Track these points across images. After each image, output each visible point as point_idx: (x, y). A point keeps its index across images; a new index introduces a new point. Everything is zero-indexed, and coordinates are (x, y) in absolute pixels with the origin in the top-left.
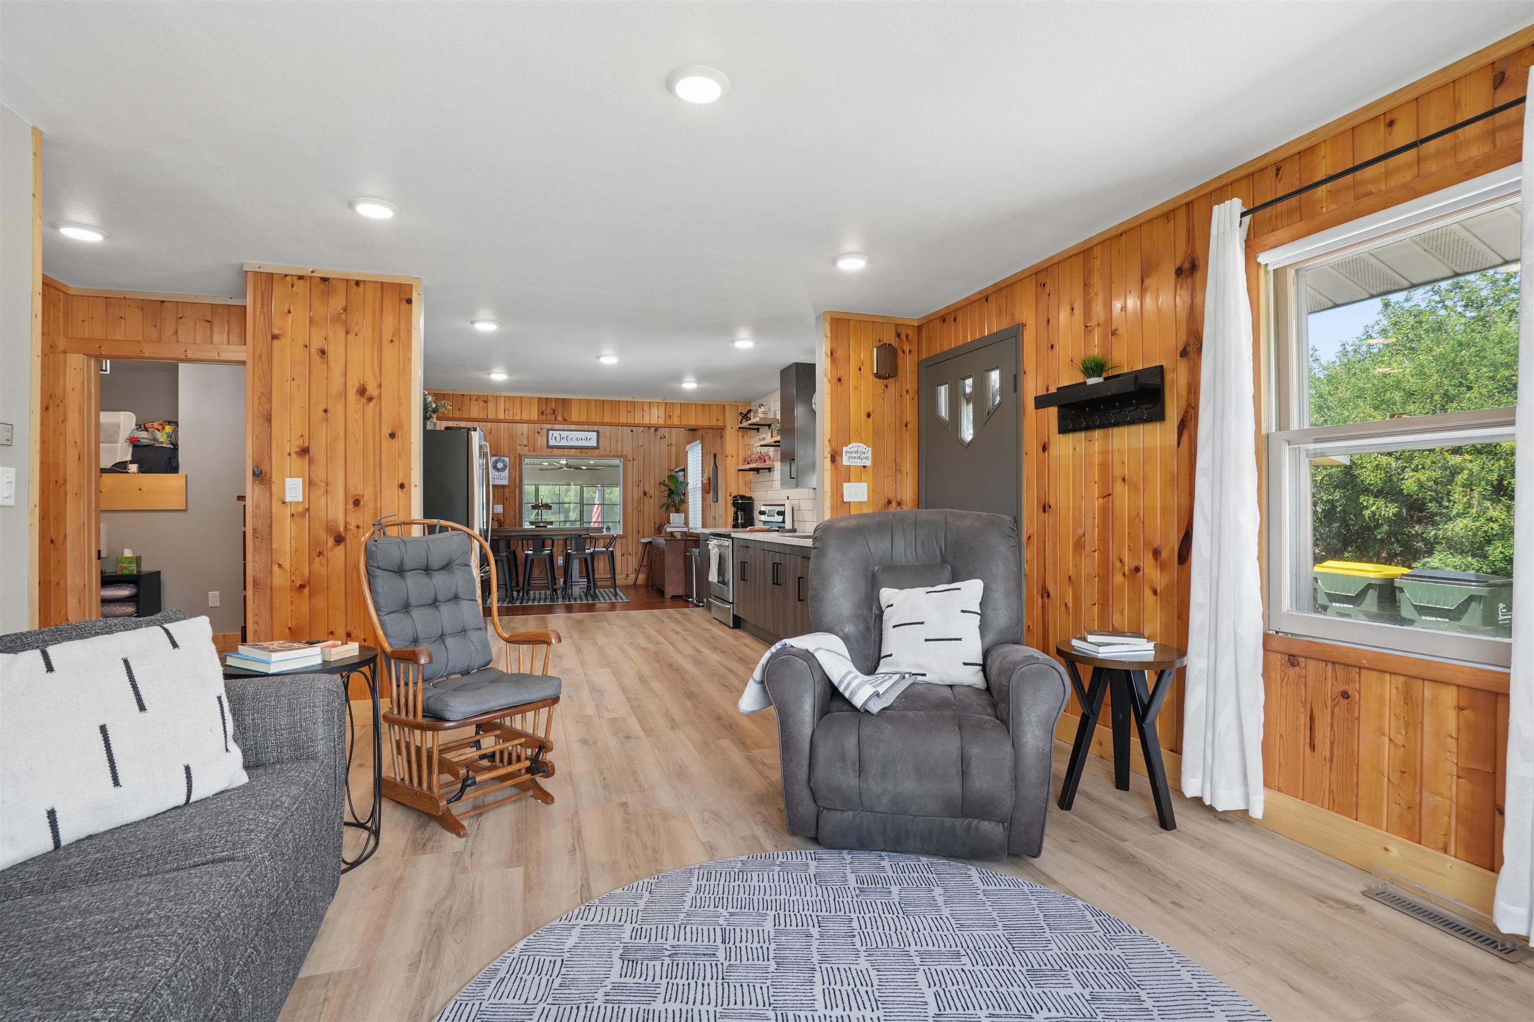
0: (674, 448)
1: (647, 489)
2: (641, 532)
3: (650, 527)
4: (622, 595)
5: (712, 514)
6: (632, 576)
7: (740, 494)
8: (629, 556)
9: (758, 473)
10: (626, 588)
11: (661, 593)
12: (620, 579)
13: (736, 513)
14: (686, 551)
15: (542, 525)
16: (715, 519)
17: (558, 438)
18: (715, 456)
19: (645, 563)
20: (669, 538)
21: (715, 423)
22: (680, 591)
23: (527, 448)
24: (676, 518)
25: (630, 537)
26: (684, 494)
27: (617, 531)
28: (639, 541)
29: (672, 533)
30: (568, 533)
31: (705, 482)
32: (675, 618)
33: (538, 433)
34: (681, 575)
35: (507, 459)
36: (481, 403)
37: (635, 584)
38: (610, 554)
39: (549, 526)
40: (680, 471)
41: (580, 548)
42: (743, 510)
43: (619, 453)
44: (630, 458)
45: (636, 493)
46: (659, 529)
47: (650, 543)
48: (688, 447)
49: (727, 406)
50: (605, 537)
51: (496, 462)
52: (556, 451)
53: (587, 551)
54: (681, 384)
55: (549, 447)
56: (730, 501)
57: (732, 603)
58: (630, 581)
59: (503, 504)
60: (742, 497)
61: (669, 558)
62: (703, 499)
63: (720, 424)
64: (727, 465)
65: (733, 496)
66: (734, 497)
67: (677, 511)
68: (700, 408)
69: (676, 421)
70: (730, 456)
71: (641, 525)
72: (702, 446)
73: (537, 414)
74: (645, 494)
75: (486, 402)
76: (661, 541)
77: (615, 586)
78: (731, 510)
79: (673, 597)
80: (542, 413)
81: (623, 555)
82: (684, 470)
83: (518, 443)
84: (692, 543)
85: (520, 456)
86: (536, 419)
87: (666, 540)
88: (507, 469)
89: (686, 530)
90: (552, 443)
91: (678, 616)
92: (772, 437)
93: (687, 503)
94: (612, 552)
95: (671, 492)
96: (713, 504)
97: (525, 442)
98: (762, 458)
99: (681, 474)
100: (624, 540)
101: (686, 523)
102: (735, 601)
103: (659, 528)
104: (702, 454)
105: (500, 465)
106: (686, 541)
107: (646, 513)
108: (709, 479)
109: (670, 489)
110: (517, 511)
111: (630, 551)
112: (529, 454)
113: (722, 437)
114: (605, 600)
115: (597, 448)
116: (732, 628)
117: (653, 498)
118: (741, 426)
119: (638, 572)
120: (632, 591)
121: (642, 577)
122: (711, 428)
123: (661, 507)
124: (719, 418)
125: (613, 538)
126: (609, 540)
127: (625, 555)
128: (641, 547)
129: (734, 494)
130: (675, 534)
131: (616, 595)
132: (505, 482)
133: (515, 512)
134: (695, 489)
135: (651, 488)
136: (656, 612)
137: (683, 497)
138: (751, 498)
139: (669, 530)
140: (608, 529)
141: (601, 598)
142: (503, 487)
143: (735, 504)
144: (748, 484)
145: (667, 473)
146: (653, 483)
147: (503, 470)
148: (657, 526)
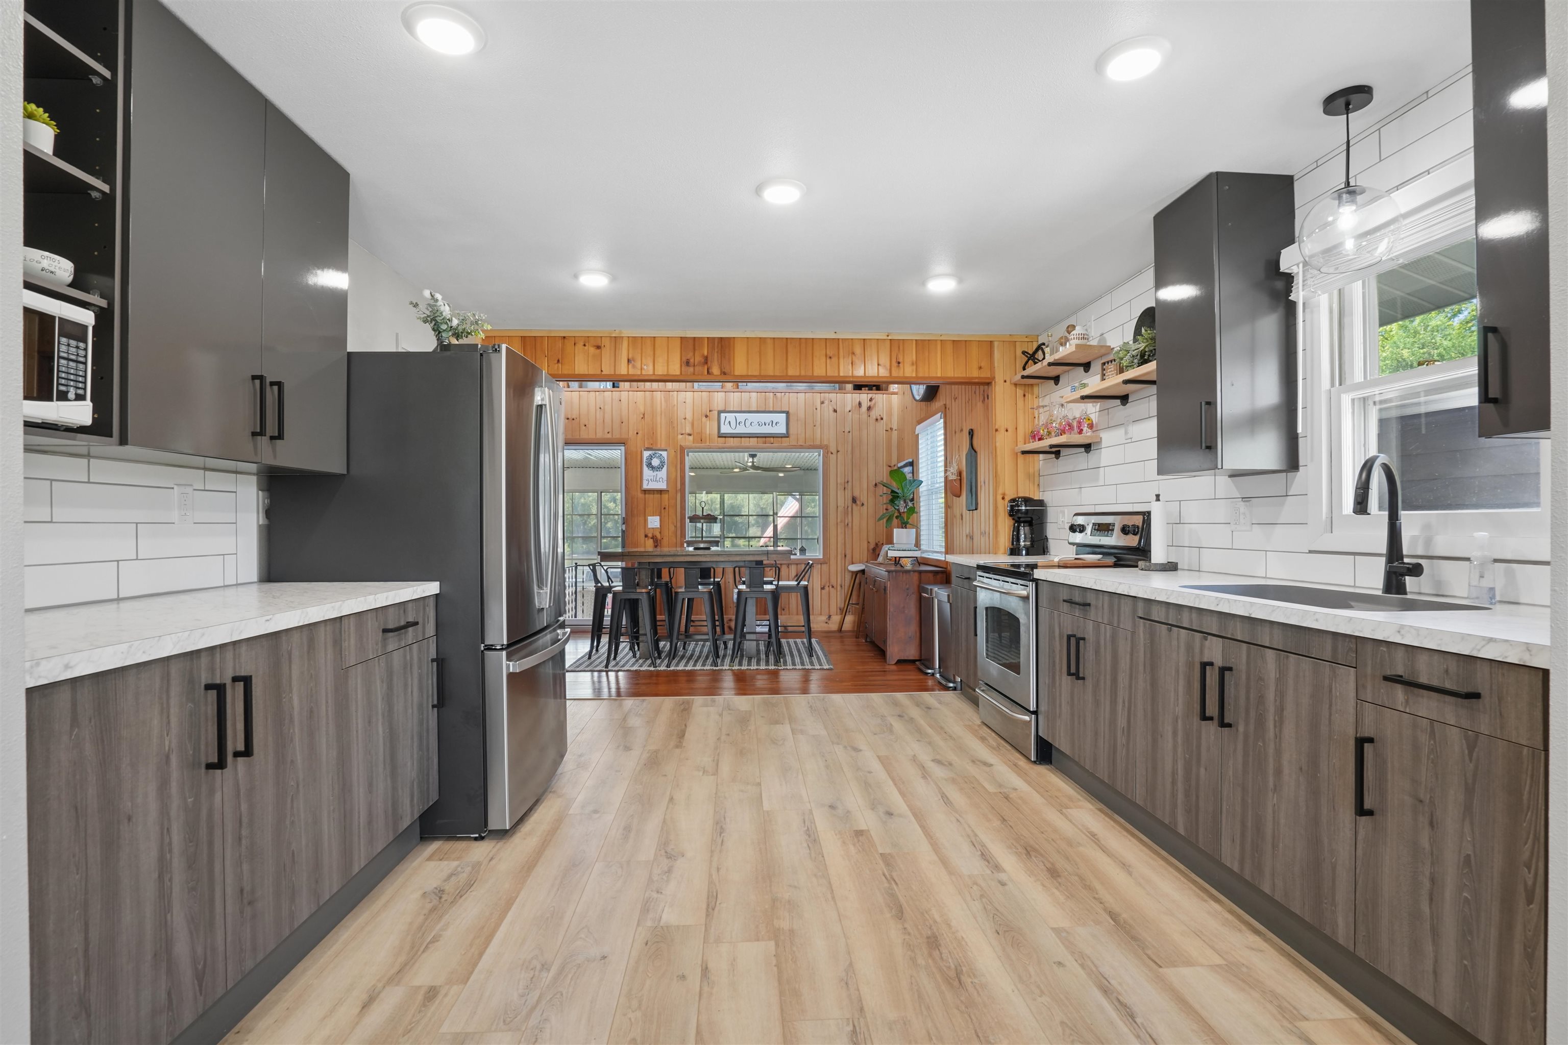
0: (895, 434)
1: (856, 494)
2: (849, 557)
3: (861, 548)
4: (820, 653)
5: (967, 530)
6: (836, 619)
7: (1021, 495)
8: (832, 589)
9: (1057, 458)
10: (827, 636)
11: (882, 653)
12: (818, 623)
13: (1017, 531)
14: (921, 590)
15: (702, 546)
16: (972, 538)
17: (733, 424)
18: (971, 433)
19: (854, 600)
20: (893, 568)
21: (975, 374)
22: (912, 653)
23: (691, 438)
24: (902, 536)
25: (833, 562)
26: (912, 500)
27: (815, 553)
28: (845, 569)
29: (897, 561)
30: (738, 559)
31: (952, 477)
32: (912, 720)
33: (706, 416)
34: (913, 628)
35: (664, 454)
36: (592, 350)
37: (840, 630)
38: (802, 591)
39: (713, 549)
40: (905, 466)
41: (756, 582)
42: (1030, 523)
43: (818, 443)
44: (834, 450)
45: (841, 499)
46: (875, 552)
47: (863, 571)
48: (918, 428)
49: (996, 344)
50: (797, 563)
51: (651, 458)
52: (731, 442)
53: (768, 587)
54: (923, 283)
55: (720, 436)
56: (1004, 508)
57: (1035, 713)
58: (834, 626)
59: (660, 516)
60: (1027, 501)
61: (894, 600)
62: (948, 506)
63: (985, 374)
64: (998, 444)
65: (1008, 498)
66: (1013, 500)
67: (904, 525)
68: (949, 348)
69: (909, 371)
70: (1002, 430)
71: (848, 546)
72: (945, 423)
73: (678, 366)
74: (854, 500)
75: (598, 347)
76: (880, 572)
77: (810, 633)
78: (1005, 525)
79: (900, 662)
80: (688, 363)
81: (823, 588)
82: (911, 464)
83: (679, 431)
84: (931, 575)
85: (682, 449)
86: (678, 373)
87: (889, 572)
88: (665, 466)
89: (917, 554)
90: (725, 429)
91: (914, 712)
92: (1103, 379)
93: (918, 513)
94: (806, 588)
95: (894, 497)
96: (966, 514)
97: (688, 430)
98: (1078, 426)
99: (907, 470)
100: (825, 567)
101: (918, 544)
102: (1043, 708)
103: (874, 550)
104: (945, 434)
105: (656, 462)
106: (920, 572)
107: (856, 528)
108: (960, 474)
109: (893, 492)
110: (679, 525)
111: (833, 582)
112: (694, 445)
113: (986, 398)
114: (794, 664)
115: (787, 436)
116: (1035, 762)
117: (865, 507)
118: (1026, 373)
119: (844, 612)
120: (836, 645)
121: (849, 619)
122: (968, 383)
123: (880, 519)
124: (982, 365)
125: (809, 567)
126: (803, 567)
127: (827, 588)
128: (848, 577)
129: (1010, 495)
130: (903, 561)
131: (810, 651)
132: (663, 486)
133: (676, 527)
134: (931, 492)
135: (862, 491)
136: (876, 698)
137: (910, 504)
138: (1041, 503)
139: (892, 554)
140: (803, 550)
141: (789, 659)
142: (660, 492)
143: (1013, 512)
144: (1034, 478)
145: (885, 471)
146: (865, 486)
147: (659, 468)
148: (872, 546)
